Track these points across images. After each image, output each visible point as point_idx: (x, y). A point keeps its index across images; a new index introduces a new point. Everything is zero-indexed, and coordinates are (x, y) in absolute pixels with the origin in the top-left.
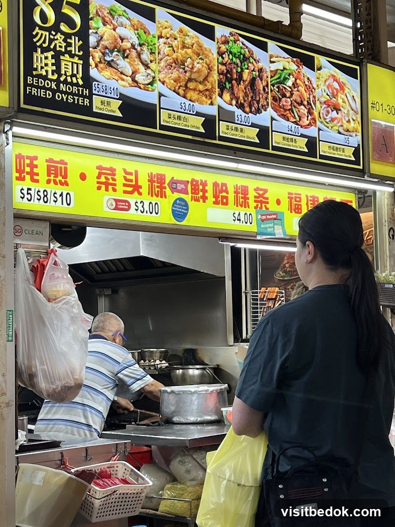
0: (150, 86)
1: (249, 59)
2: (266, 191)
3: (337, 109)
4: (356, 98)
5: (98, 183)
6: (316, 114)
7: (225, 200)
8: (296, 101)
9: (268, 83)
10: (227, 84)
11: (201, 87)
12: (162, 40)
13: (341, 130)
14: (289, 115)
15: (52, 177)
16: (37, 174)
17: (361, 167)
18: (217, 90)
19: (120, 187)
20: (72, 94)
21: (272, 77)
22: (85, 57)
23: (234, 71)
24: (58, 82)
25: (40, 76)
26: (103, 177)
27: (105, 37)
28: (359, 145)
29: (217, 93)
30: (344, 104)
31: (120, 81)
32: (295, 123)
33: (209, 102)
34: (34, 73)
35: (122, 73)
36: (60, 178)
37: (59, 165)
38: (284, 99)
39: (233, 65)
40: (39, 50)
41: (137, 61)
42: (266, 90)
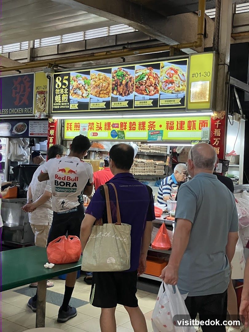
0: (87, 97)
1: (125, 75)
2: (154, 122)
3: (172, 82)
4: (185, 75)
5: (89, 128)
6: (159, 88)
7: (134, 128)
8: (148, 86)
9: (134, 82)
10: (115, 88)
11: (105, 92)
12: (92, 80)
13: (173, 92)
14: (144, 92)
15: (76, 128)
16: (72, 128)
17: (185, 107)
18: (111, 91)
19: (95, 129)
20: (65, 105)
21: (136, 79)
22: (68, 94)
23: (119, 82)
24: (61, 102)
25: (57, 102)
26: (90, 126)
27: (74, 86)
28: (184, 97)
29: (111, 93)
30: (177, 79)
31: (78, 98)
32: (147, 95)
33: (108, 96)
34: (55, 102)
35: (79, 95)
36: (78, 128)
37: (78, 124)
38: (142, 86)
39: (118, 80)
40: (57, 95)
41: (84, 90)
42: (133, 85)
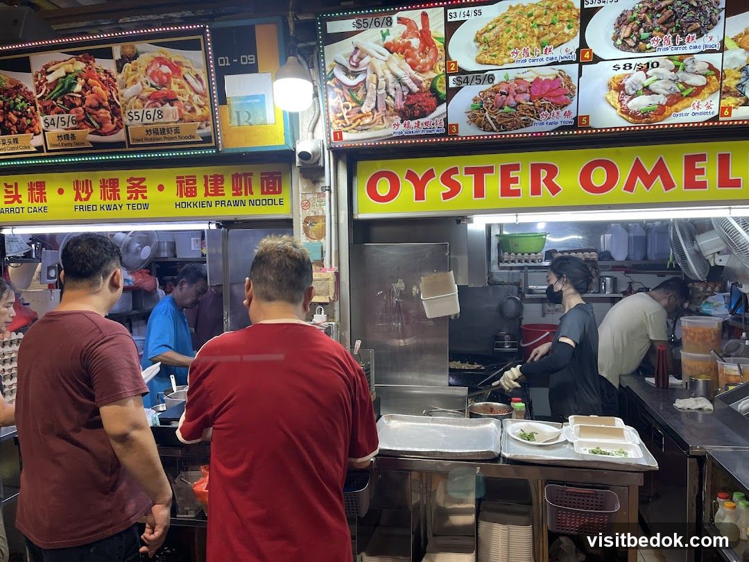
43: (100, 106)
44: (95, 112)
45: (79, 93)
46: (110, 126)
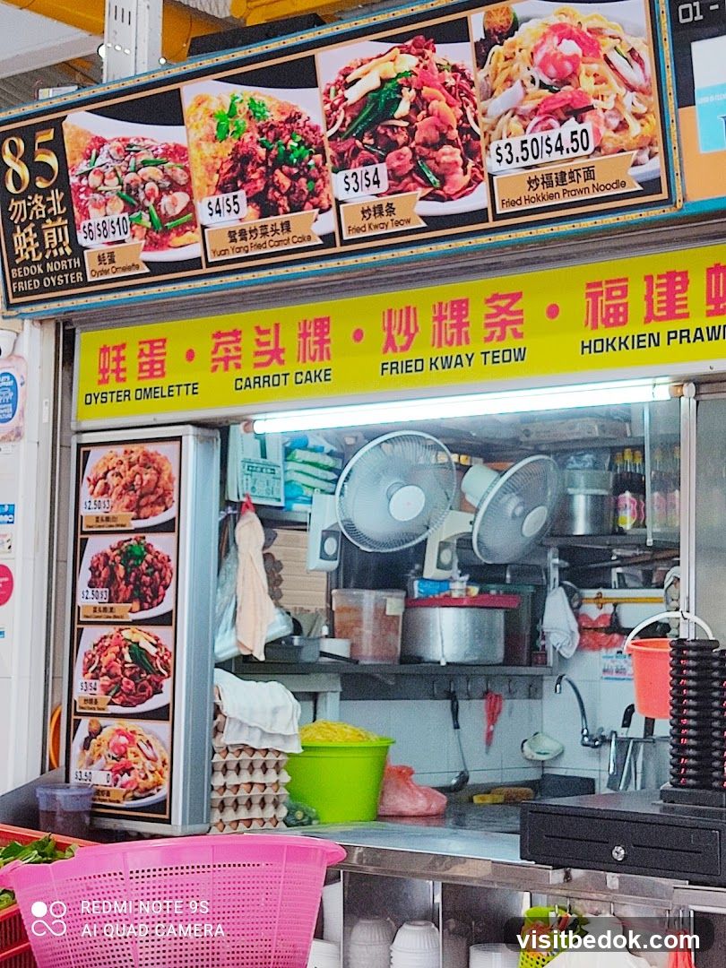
43: (444, 140)
44: (433, 154)
45: (404, 118)
46: (461, 179)
